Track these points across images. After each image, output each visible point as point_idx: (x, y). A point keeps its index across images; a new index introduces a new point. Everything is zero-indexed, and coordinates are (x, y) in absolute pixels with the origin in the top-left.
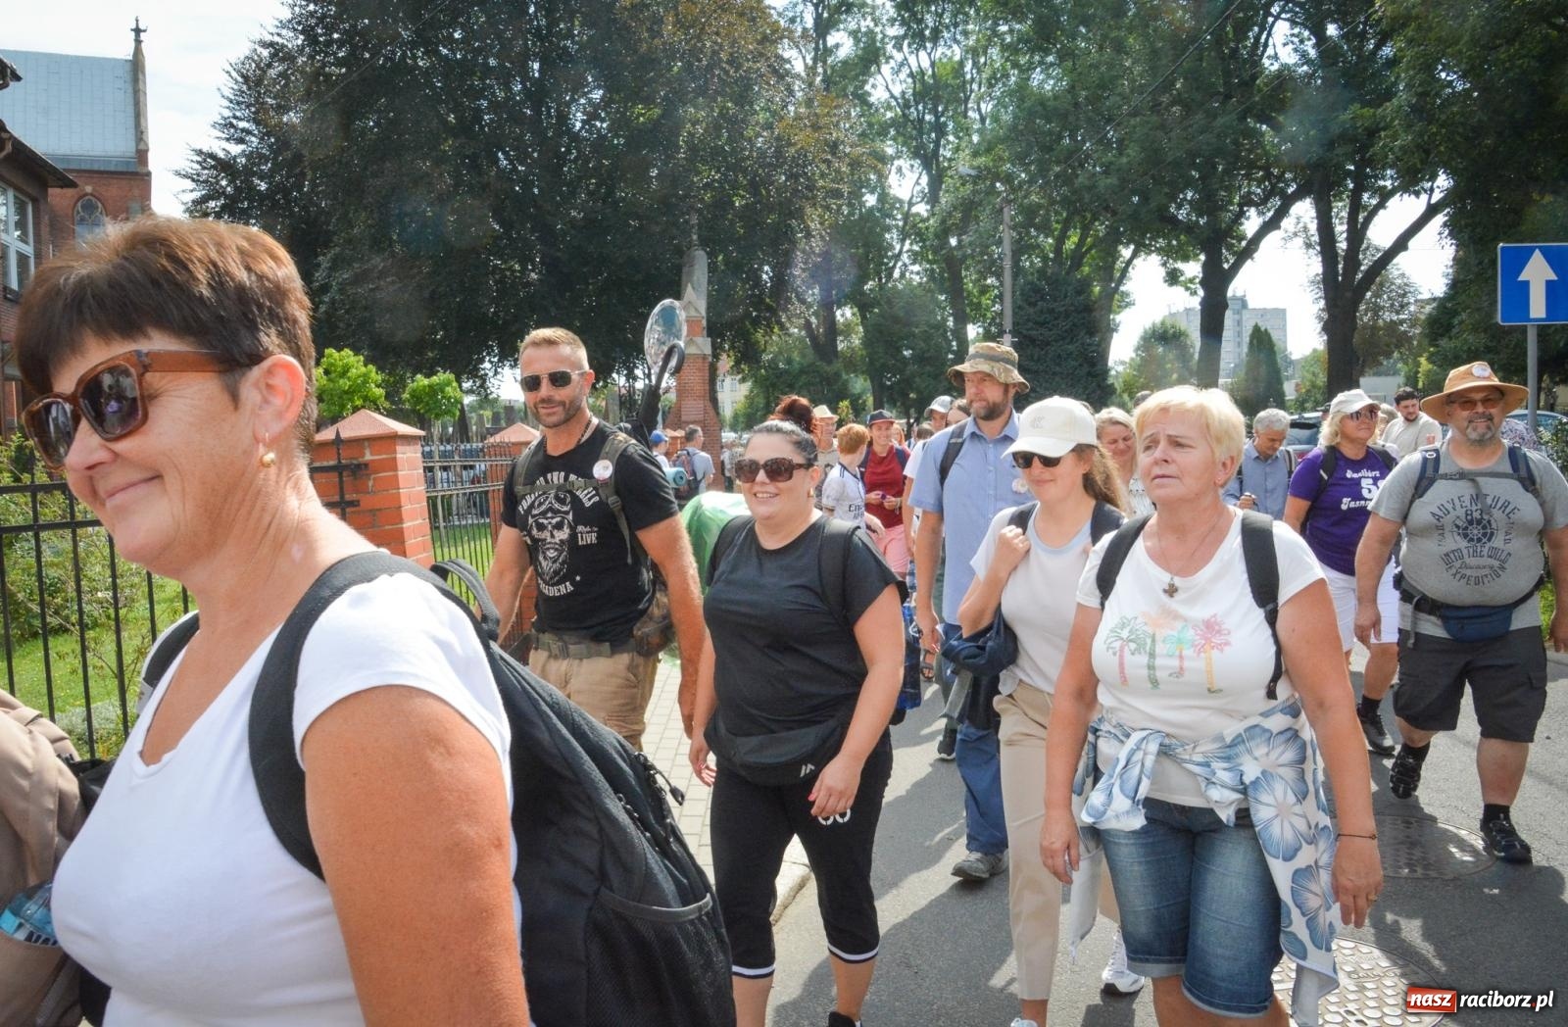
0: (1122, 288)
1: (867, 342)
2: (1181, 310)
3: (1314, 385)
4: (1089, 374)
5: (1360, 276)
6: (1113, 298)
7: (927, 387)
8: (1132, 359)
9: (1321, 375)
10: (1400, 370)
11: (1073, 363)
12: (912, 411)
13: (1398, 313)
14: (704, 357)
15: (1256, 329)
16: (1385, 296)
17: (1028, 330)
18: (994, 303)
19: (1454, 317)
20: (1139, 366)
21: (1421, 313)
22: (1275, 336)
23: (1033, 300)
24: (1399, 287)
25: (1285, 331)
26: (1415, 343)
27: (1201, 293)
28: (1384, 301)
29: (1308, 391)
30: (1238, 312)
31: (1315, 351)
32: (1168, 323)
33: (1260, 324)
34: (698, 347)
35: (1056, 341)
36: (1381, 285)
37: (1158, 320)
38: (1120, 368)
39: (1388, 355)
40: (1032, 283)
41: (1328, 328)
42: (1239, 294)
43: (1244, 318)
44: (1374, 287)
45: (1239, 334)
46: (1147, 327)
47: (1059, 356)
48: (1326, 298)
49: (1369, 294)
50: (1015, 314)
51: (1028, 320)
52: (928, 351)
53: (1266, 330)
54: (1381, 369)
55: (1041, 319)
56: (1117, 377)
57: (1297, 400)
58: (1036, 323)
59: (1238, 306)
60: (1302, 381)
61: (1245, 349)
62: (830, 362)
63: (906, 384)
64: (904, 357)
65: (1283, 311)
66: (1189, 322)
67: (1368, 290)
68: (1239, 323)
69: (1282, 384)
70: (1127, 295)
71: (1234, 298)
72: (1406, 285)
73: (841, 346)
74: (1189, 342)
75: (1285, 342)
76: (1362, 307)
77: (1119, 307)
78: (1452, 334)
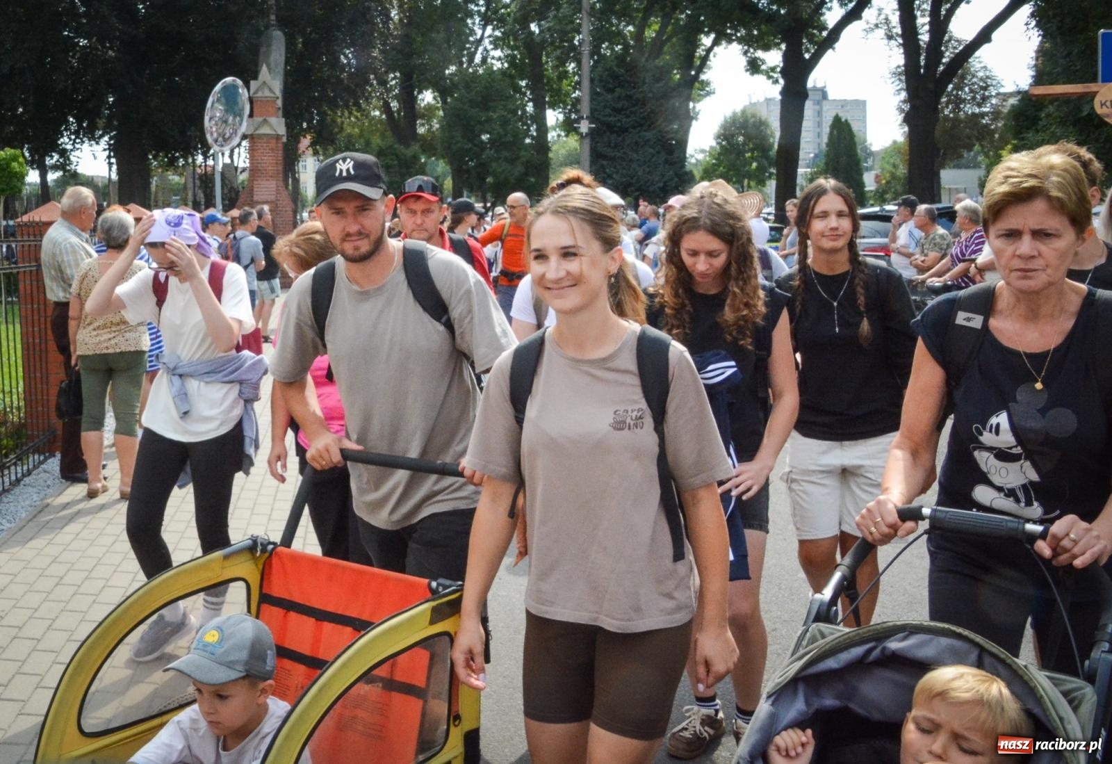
0: (703, 77)
1: (448, 125)
2: (762, 99)
3: (893, 176)
4: (666, 162)
5: (941, 68)
6: (692, 84)
7: (503, 171)
8: (712, 148)
9: (901, 167)
10: (980, 162)
11: (651, 150)
12: (489, 196)
13: (979, 105)
14: (278, 137)
15: (837, 119)
16: (967, 89)
17: (605, 116)
18: (575, 89)
19: (1041, 110)
20: (719, 154)
21: (1003, 106)
22: (855, 127)
23: (611, 86)
24: (981, 79)
25: (865, 122)
26: (997, 136)
27: (782, 81)
28: (965, 93)
29: (888, 182)
30: (819, 103)
31: (895, 142)
32: (749, 112)
33: (841, 115)
34: (272, 127)
35: (634, 127)
36: (963, 77)
37: (739, 109)
38: (700, 157)
39: (970, 148)
40: (610, 69)
41: (909, 119)
42: (819, 85)
43: (825, 109)
44: (956, 80)
45: (819, 125)
46: (728, 116)
47: (637, 143)
48: (908, 89)
49: (950, 87)
50: (592, 100)
51: (605, 107)
52: (506, 135)
53: (846, 121)
54: (964, 161)
55: (620, 105)
56: (696, 165)
57: (877, 191)
58: (614, 109)
59: (818, 96)
60: (882, 172)
61: (825, 140)
62: (408, 146)
63: (483, 170)
64: (482, 142)
65: (864, 103)
66: (769, 111)
67: (950, 82)
68: (819, 114)
69: (861, 175)
70: (708, 84)
71: (815, 89)
72: (988, 77)
73: (421, 130)
74: (769, 132)
75: (865, 133)
76: (944, 100)
77: (699, 95)
78: (1039, 127)
